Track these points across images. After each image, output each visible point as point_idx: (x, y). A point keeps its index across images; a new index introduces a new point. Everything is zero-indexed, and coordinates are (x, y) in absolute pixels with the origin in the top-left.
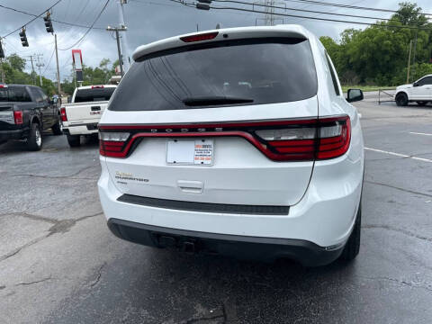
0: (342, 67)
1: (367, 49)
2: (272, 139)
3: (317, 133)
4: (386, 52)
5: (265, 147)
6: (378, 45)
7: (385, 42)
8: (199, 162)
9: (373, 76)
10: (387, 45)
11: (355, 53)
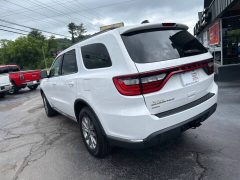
0: (6, 61)
1: (19, 51)
4: (30, 53)
6: (25, 49)
7: (29, 47)
9: (27, 66)
10: (30, 49)
11: (13, 53)
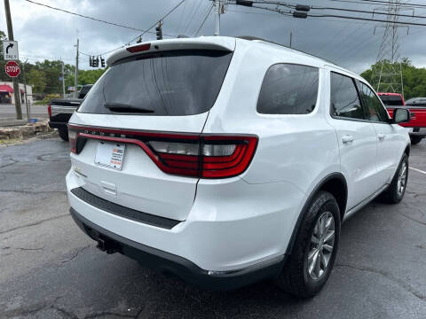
2: (165, 151)
3: (201, 150)
5: (157, 158)
8: (113, 165)
